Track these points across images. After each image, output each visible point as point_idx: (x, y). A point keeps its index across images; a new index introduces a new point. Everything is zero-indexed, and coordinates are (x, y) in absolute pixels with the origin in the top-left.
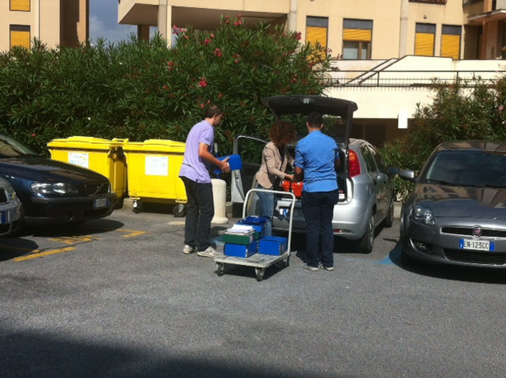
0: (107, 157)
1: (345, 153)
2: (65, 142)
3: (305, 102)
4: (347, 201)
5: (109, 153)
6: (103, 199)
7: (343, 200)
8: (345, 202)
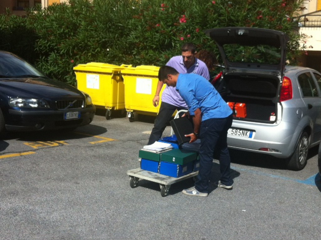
0: (111, 78)
1: (280, 80)
2: (85, 66)
3: (239, 33)
4: (276, 123)
5: (112, 75)
6: (75, 113)
7: (273, 122)
8: (275, 124)
